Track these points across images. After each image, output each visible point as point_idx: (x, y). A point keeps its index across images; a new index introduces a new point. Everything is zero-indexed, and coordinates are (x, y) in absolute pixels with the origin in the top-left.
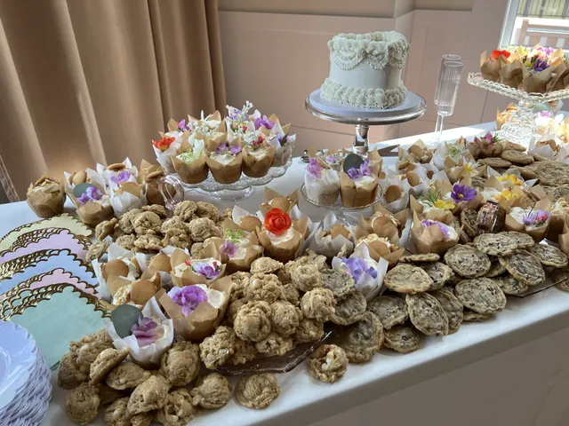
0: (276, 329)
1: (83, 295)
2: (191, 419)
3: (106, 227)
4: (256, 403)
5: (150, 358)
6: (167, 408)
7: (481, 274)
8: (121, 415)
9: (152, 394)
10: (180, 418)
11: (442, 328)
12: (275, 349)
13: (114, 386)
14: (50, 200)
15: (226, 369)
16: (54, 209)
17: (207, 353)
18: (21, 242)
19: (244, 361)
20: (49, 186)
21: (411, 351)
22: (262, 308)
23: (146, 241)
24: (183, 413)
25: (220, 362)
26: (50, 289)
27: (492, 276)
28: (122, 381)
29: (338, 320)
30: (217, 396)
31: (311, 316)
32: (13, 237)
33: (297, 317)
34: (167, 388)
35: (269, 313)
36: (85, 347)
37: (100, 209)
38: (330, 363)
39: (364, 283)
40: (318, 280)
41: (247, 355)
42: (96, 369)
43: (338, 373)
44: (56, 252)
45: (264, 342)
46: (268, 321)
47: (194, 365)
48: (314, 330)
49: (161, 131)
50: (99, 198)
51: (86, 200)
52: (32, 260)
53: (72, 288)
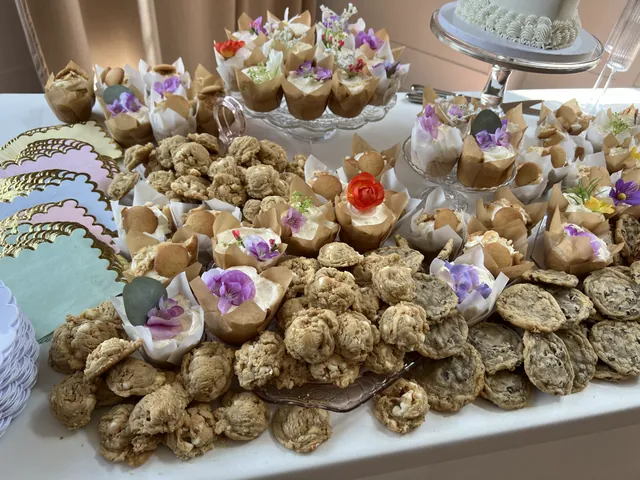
0: (341, 352)
1: (97, 244)
2: (211, 449)
3: (138, 154)
4: (298, 446)
5: (168, 356)
6: (181, 432)
7: (632, 318)
8: (120, 430)
9: (162, 413)
10: (195, 447)
11: (565, 386)
12: (336, 378)
13: (114, 389)
14: (73, 101)
15: (265, 392)
16: (78, 112)
17: (244, 366)
18: (30, 153)
19: (291, 385)
20: (75, 81)
21: (516, 409)
22: (327, 320)
23: (186, 185)
24: (201, 442)
26: (56, 228)
28: (126, 385)
29: (427, 350)
30: (249, 427)
31: (391, 342)
32: (22, 144)
33: (372, 340)
34: (183, 404)
35: (335, 328)
36: (85, 327)
37: (135, 126)
38: (404, 408)
39: (470, 303)
40: (409, 290)
41: (297, 380)
43: (412, 423)
44: (72, 176)
45: (322, 367)
46: (332, 340)
47: (224, 378)
48: (392, 362)
49: (228, 29)
50: (135, 109)
51: (118, 109)
52: (41, 181)
53: (84, 232)
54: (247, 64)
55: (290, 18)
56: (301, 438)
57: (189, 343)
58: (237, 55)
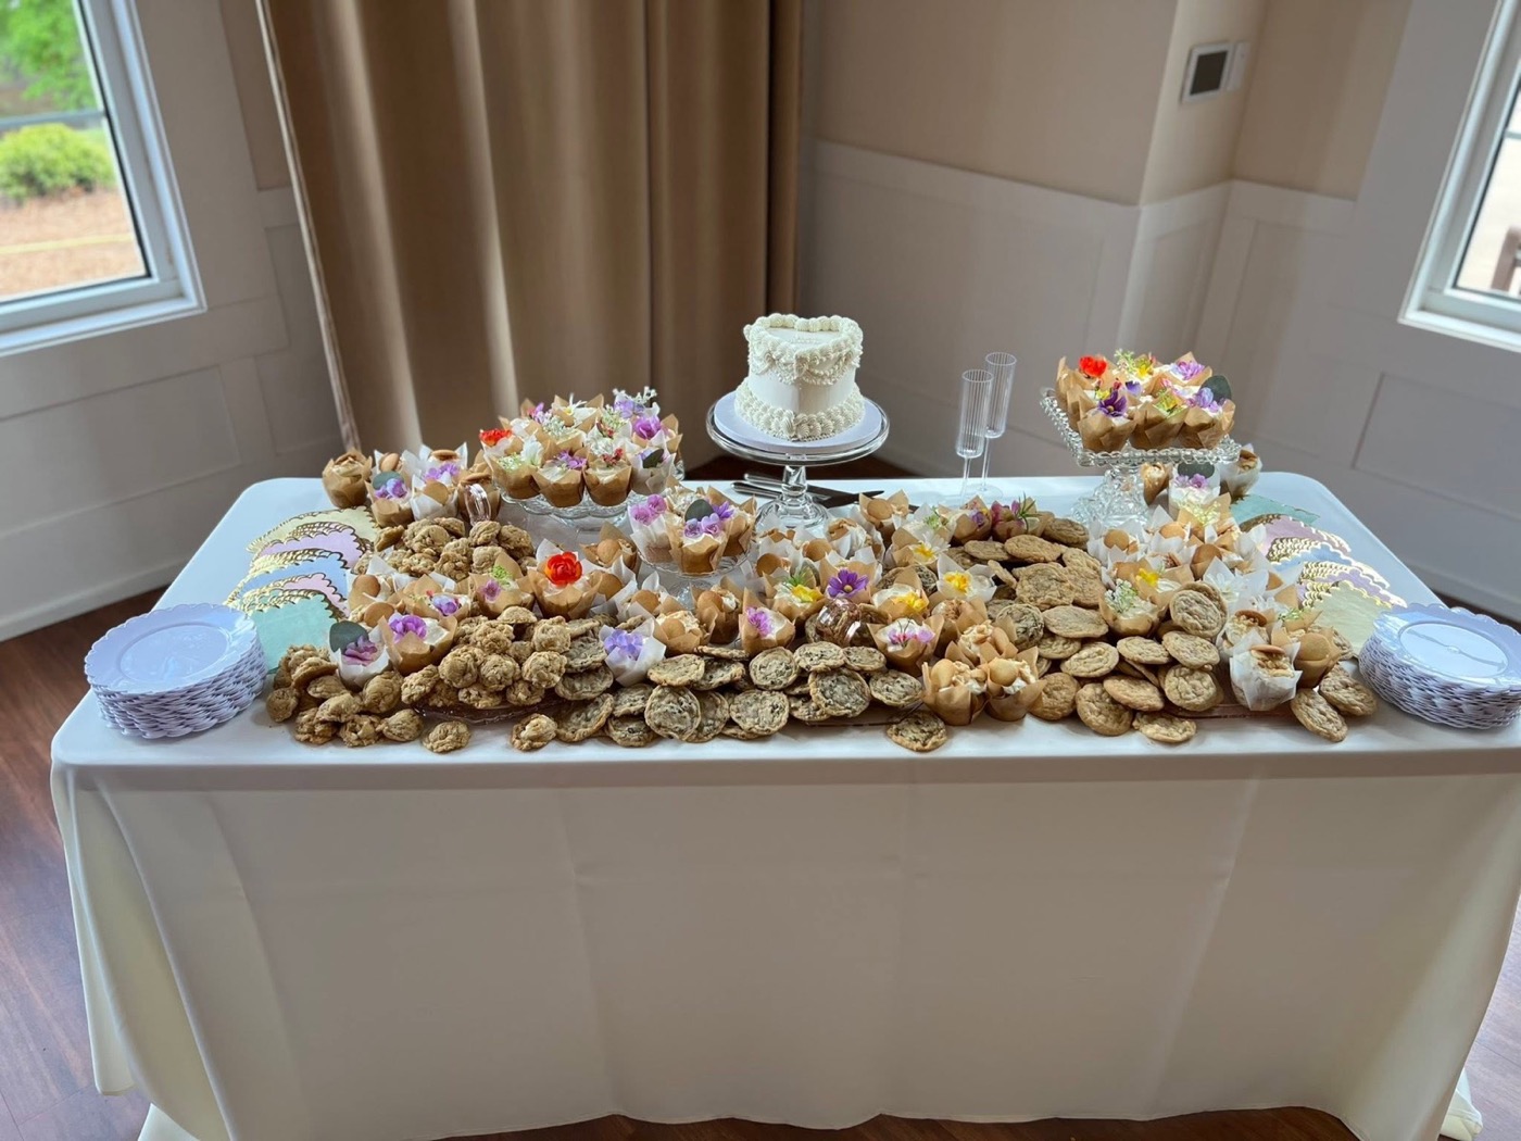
0: (479, 681)
1: (331, 606)
2: (370, 744)
3: (386, 536)
4: (435, 747)
5: (354, 678)
6: (350, 724)
7: (776, 687)
8: (309, 720)
9: (338, 706)
10: (359, 739)
11: (681, 732)
12: (474, 700)
13: (310, 692)
14: (347, 486)
15: (420, 705)
16: (354, 498)
17: (406, 686)
18: (297, 534)
19: (440, 704)
20: (351, 468)
21: (632, 746)
22: (474, 656)
23: (416, 561)
24: (363, 734)
25: (415, 697)
26: (302, 593)
27: (792, 693)
28: (318, 689)
29: (561, 691)
30: (401, 729)
31: (527, 678)
32: (291, 526)
33: (510, 675)
34: (358, 709)
35: (479, 662)
36: (301, 652)
37: (397, 511)
38: (528, 731)
39: (618, 661)
40: (558, 643)
41: (446, 701)
42: (298, 672)
43: (535, 744)
44: (327, 554)
45: (465, 691)
46: (474, 670)
47: (391, 697)
48: (525, 693)
49: (504, 416)
50: (402, 495)
51: (384, 495)
52: (299, 558)
53: (323, 597)
54: (507, 453)
55: (574, 402)
56: (439, 741)
57: (373, 672)
58: (499, 444)
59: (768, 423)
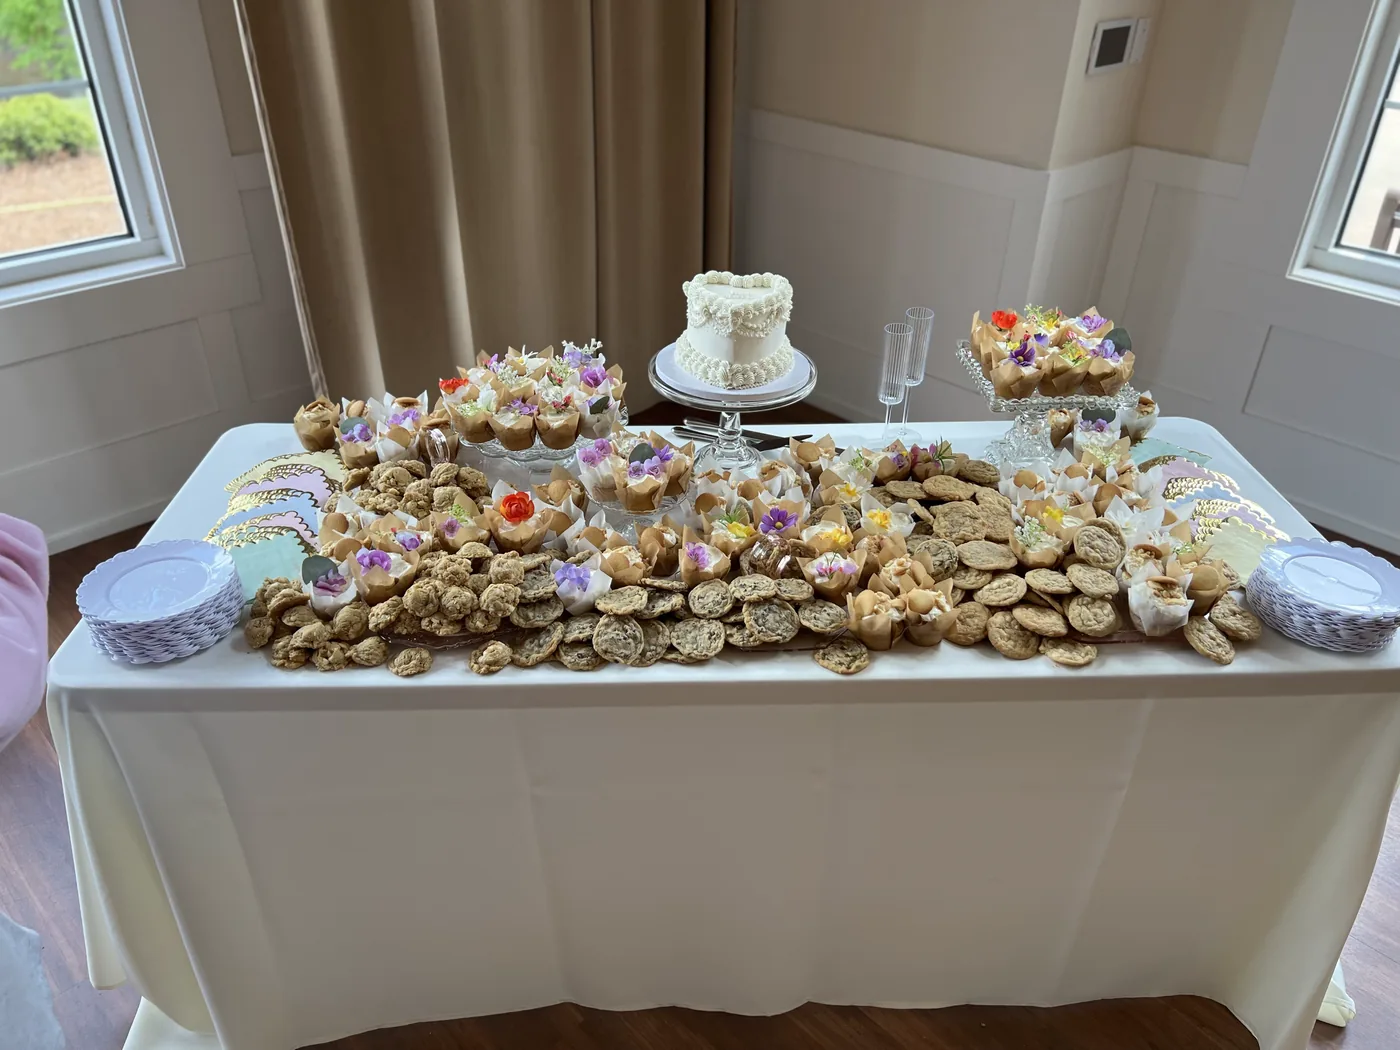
0: (440, 610)
1: (302, 542)
2: (340, 668)
3: (354, 477)
4: (400, 671)
5: (325, 608)
6: (321, 651)
8: (284, 647)
9: (310, 634)
10: (330, 664)
11: (626, 657)
12: (436, 628)
13: (285, 621)
14: (317, 431)
15: (386, 632)
16: (323, 442)
17: (373, 615)
18: (271, 475)
19: (404, 632)
20: (321, 413)
21: (581, 670)
22: (435, 588)
23: (382, 500)
24: (333, 659)
25: (381, 626)
26: (276, 530)
27: (728, 621)
28: (292, 618)
29: (516, 619)
30: (368, 654)
31: (484, 608)
32: (266, 468)
33: (469, 605)
34: (328, 636)
35: (440, 593)
36: (276, 584)
37: (363, 453)
38: (486, 656)
39: (569, 593)
40: (513, 576)
41: (410, 629)
42: (274, 603)
43: (492, 668)
44: (299, 494)
45: (427, 619)
46: (435, 601)
47: (360, 625)
48: (482, 622)
49: (461, 366)
50: (367, 439)
51: (351, 439)
52: (273, 497)
53: (295, 534)
54: (465, 401)
55: (526, 353)
56: (403, 666)
57: (342, 602)
58: (457, 392)
59: (705, 373)
